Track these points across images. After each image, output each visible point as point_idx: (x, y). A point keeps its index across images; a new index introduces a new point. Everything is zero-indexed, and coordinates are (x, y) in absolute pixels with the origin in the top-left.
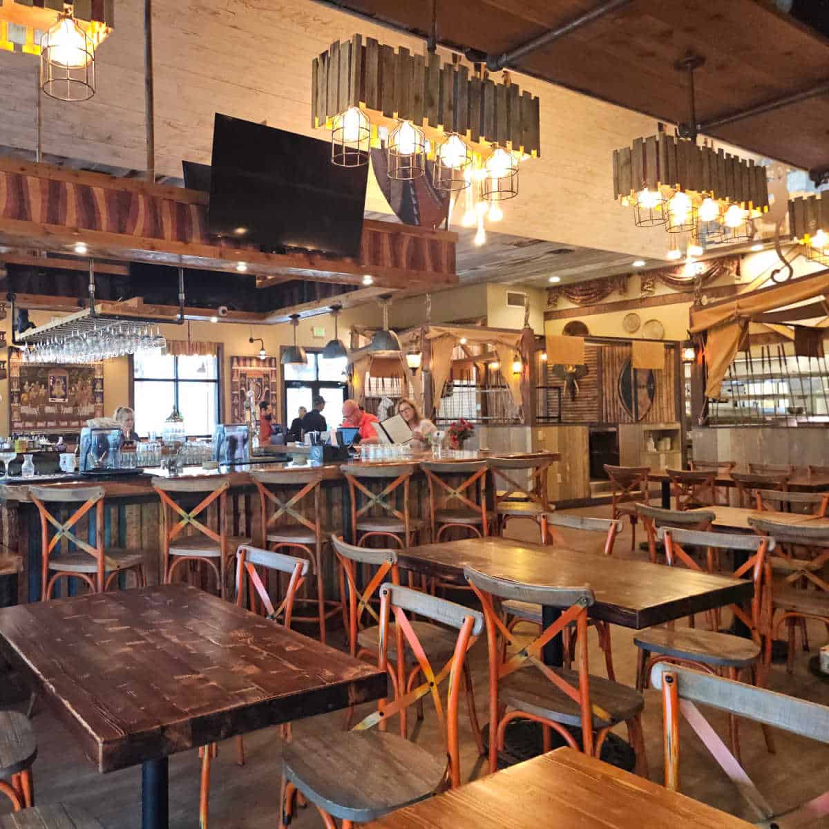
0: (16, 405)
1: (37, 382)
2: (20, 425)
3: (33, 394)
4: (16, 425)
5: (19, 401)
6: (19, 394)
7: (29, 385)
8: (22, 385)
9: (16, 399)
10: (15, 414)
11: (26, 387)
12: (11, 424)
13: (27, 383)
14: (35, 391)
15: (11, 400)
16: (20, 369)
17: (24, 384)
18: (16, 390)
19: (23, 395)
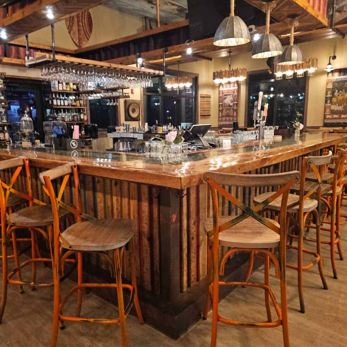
0: (329, 105)
1: (344, 90)
2: (330, 117)
3: (340, 98)
4: (327, 117)
5: (331, 102)
6: (331, 98)
7: (338, 92)
8: (333, 93)
9: (329, 101)
10: (328, 110)
11: (336, 94)
12: (325, 116)
13: (337, 91)
14: (342, 96)
15: (326, 102)
16: (333, 83)
17: (335, 92)
18: (329, 96)
19: (334, 99)
